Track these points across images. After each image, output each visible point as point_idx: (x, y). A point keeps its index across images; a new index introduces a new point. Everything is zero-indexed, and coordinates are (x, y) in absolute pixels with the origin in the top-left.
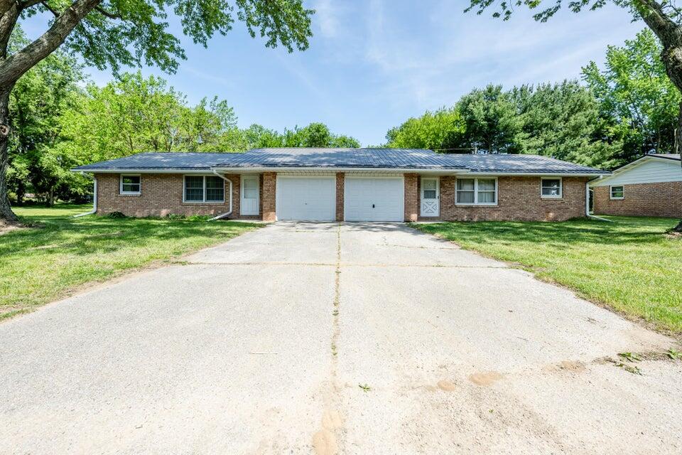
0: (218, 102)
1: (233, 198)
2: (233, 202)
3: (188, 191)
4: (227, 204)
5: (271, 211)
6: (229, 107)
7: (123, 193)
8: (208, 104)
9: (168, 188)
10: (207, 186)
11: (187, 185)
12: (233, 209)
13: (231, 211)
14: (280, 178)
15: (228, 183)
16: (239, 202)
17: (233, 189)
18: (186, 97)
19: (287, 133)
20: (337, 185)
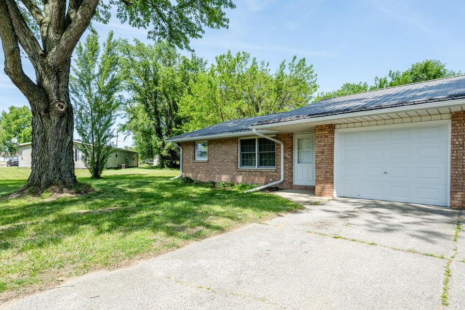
0: (296, 62)
1: (285, 164)
2: (285, 167)
3: (243, 156)
4: (277, 171)
5: (327, 183)
6: (308, 65)
7: (198, 159)
8: (288, 66)
9: (226, 153)
10: (260, 149)
11: (242, 150)
12: (285, 177)
13: (282, 179)
14: (341, 133)
15: (279, 145)
16: (291, 168)
17: (284, 152)
18: (268, 65)
19: (378, 83)
20: (453, 137)
